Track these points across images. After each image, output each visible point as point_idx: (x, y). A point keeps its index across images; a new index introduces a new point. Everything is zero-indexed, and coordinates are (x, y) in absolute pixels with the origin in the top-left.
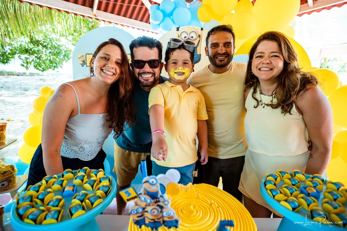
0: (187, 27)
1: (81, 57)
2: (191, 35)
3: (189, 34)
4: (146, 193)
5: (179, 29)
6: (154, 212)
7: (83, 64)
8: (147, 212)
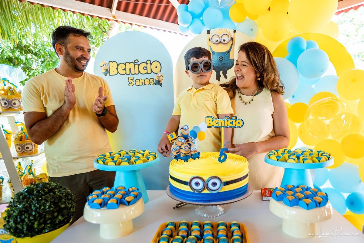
0: (218, 29)
1: (104, 65)
2: (223, 38)
3: (220, 37)
5: (210, 32)
7: (106, 73)
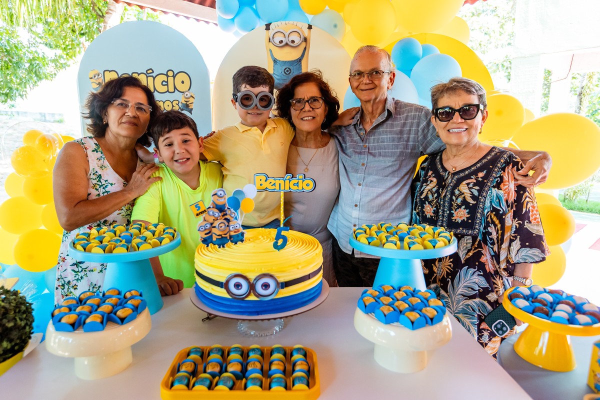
4: (215, 206)
6: (221, 227)
8: (215, 227)
